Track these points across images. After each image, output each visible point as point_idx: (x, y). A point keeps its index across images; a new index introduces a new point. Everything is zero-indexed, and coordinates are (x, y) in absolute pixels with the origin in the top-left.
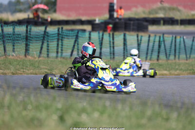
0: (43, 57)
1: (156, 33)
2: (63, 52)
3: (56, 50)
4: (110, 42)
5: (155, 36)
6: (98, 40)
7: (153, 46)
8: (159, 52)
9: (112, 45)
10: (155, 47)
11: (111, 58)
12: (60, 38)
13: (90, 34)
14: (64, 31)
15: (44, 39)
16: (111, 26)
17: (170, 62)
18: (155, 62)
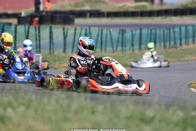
1: (82, 26)
4: (36, 35)
6: (24, 33)
9: (38, 39)
13: (16, 28)
16: (37, 19)
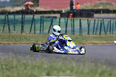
0: (32, 33)
2: (44, 30)
3: (40, 30)
4: (72, 24)
5: (99, 20)
6: (65, 23)
7: (97, 26)
8: (101, 30)
9: (73, 26)
10: (98, 27)
11: (72, 34)
12: (42, 22)
13: (60, 20)
14: (44, 18)
15: (32, 23)
16: (72, 14)
17: (107, 35)
18: (99, 36)
